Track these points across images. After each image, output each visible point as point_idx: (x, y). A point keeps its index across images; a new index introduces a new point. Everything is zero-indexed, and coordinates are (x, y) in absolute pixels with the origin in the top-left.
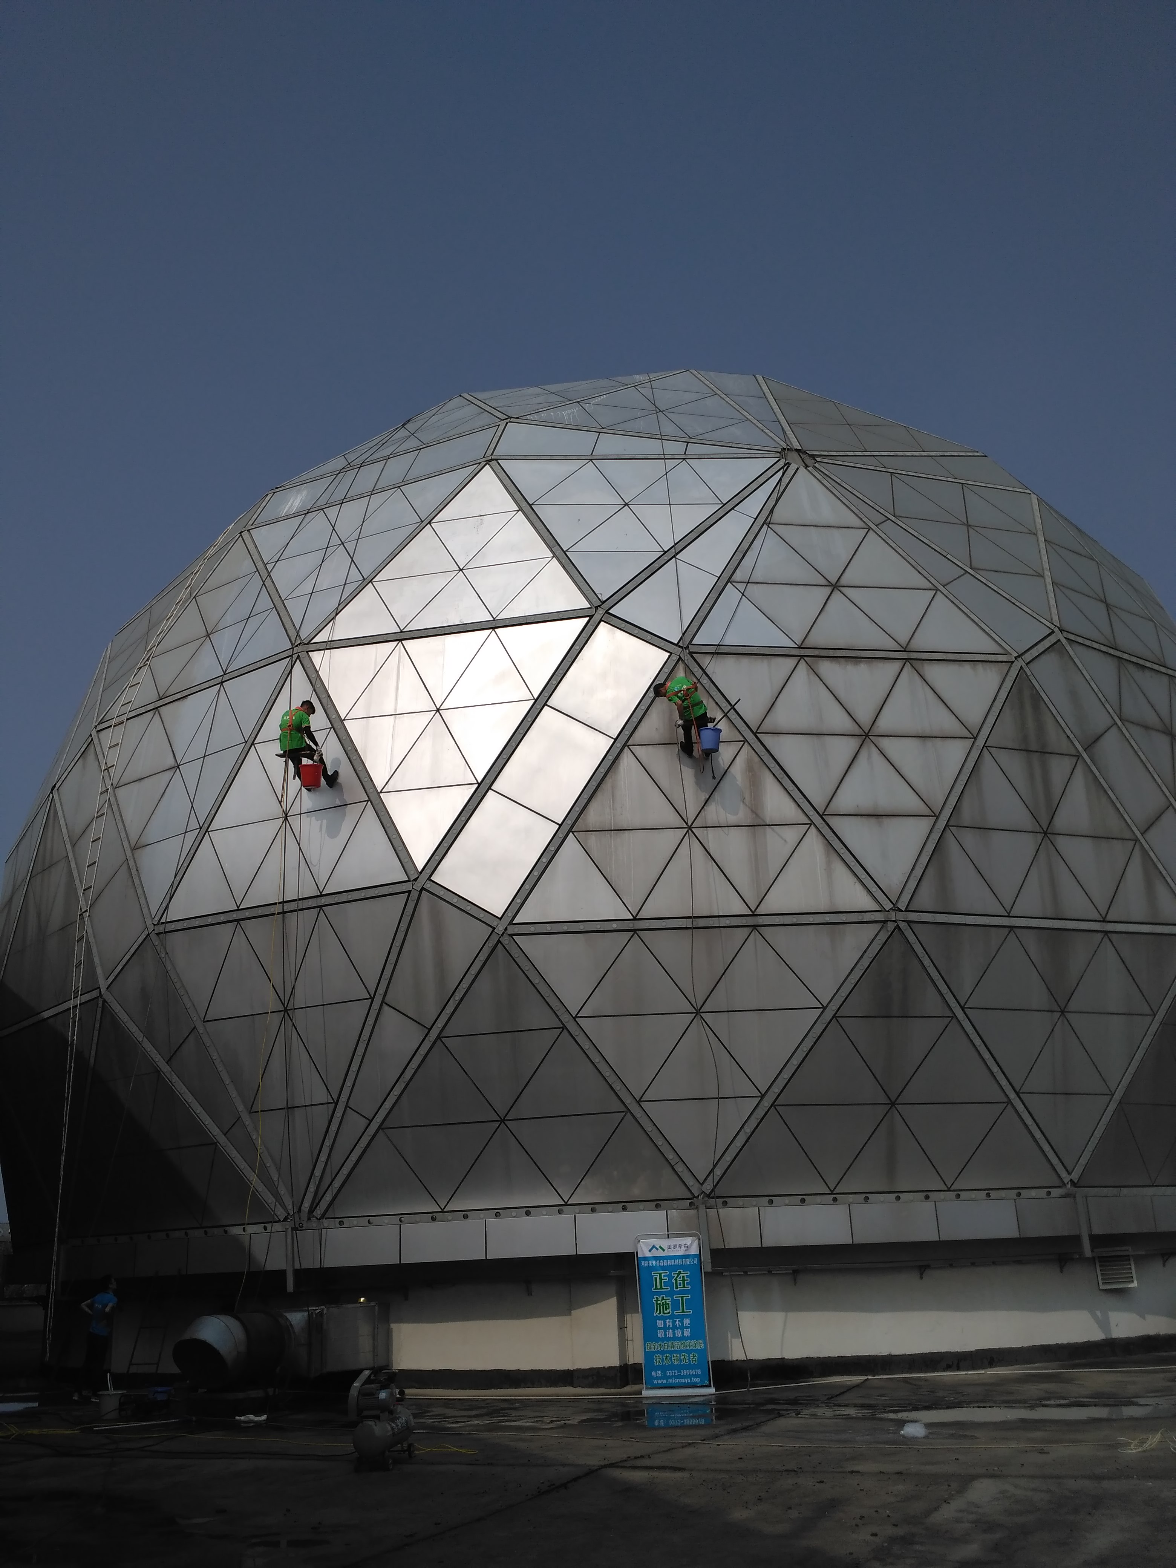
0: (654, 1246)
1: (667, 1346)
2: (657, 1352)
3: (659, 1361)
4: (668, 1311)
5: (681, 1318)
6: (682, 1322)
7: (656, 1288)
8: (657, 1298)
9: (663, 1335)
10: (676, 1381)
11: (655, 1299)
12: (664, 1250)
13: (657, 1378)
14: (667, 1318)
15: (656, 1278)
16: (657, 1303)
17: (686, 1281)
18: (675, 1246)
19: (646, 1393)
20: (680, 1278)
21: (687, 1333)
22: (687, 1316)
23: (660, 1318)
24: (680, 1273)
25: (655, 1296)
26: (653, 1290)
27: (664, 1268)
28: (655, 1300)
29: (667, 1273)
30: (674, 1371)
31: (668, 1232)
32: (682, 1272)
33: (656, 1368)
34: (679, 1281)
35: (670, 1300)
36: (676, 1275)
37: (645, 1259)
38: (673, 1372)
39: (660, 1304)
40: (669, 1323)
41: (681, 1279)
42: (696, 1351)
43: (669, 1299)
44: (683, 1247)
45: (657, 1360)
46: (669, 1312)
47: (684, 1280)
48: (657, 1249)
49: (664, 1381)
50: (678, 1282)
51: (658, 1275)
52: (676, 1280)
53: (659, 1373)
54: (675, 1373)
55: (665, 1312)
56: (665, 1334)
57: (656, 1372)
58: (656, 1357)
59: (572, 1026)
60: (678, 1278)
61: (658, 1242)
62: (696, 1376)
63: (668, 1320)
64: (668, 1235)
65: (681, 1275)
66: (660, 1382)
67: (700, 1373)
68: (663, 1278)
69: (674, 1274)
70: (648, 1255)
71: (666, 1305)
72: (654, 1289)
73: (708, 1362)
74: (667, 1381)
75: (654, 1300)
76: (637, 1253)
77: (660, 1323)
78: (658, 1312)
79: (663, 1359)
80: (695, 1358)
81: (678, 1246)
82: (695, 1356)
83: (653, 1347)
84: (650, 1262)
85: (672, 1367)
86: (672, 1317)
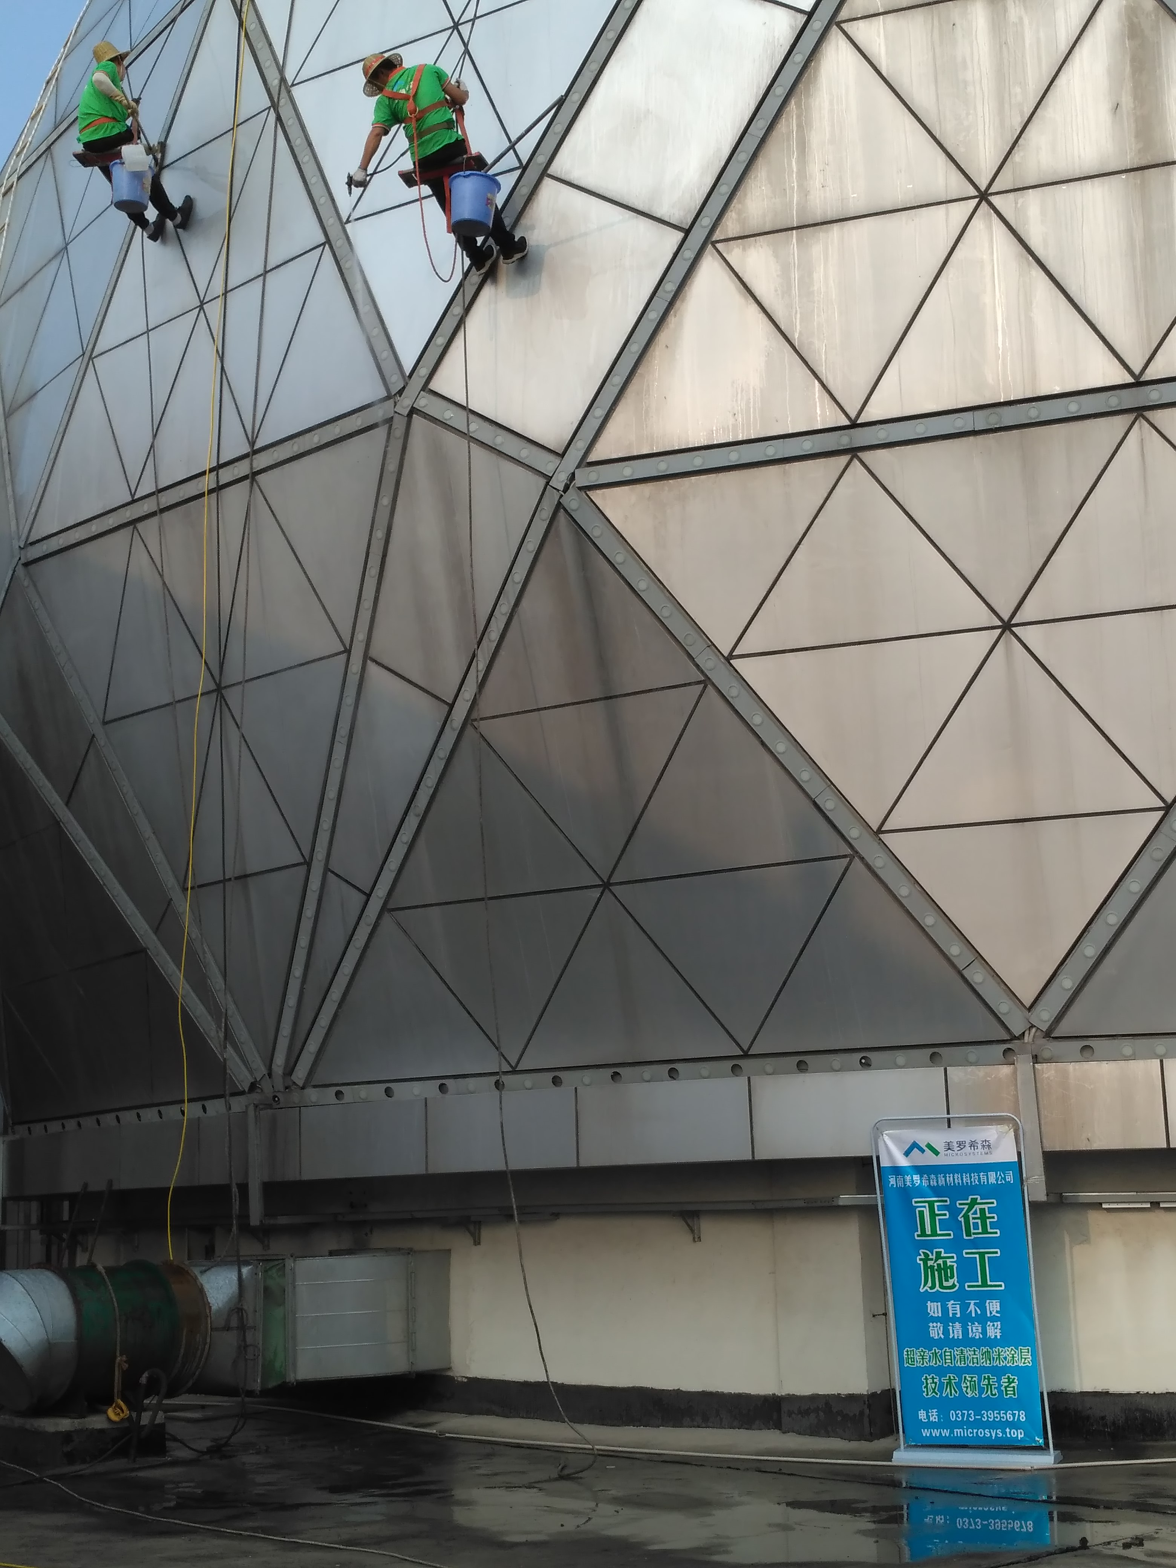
0: (915, 1145)
1: (951, 1357)
2: (929, 1370)
3: (934, 1389)
4: (950, 1283)
5: (982, 1298)
6: (982, 1306)
7: (923, 1234)
8: (926, 1255)
9: (941, 1332)
10: (969, 1433)
11: (923, 1257)
12: (936, 1153)
13: (930, 1425)
14: (949, 1297)
15: (921, 1213)
16: (925, 1264)
17: (988, 1221)
18: (961, 1145)
19: (903, 1457)
20: (975, 1213)
21: (994, 1331)
22: (992, 1295)
23: (935, 1297)
24: (974, 1202)
25: (921, 1251)
26: (916, 1238)
27: (937, 1191)
28: (920, 1260)
29: (946, 1201)
30: (966, 1412)
31: (948, 1113)
32: (979, 1201)
33: (928, 1405)
34: (974, 1218)
35: (955, 1259)
36: (966, 1207)
37: (897, 1171)
38: (963, 1415)
39: (932, 1267)
40: (954, 1308)
41: (978, 1215)
42: (1017, 1370)
43: (953, 1257)
44: (980, 1147)
45: (929, 1386)
46: (954, 1286)
47: (983, 1218)
48: (923, 1151)
49: (946, 1433)
50: (972, 1221)
51: (927, 1205)
52: (966, 1217)
53: (934, 1416)
54: (969, 1415)
55: (945, 1284)
56: (946, 1332)
57: (927, 1413)
58: (926, 1379)
59: (720, 676)
60: (970, 1214)
61: (923, 1137)
62: (1015, 1425)
63: (952, 1302)
64: (949, 1120)
65: (977, 1207)
66: (936, 1433)
67: (1023, 1418)
68: (937, 1212)
69: (960, 1204)
70: (903, 1162)
71: (944, 1271)
72: (918, 1236)
73: (1042, 1394)
74: (952, 1432)
75: (918, 1258)
76: (878, 1158)
77: (934, 1309)
78: (930, 1284)
79: (941, 1384)
80: (1013, 1385)
81: (967, 1145)
82: (1013, 1382)
83: (918, 1358)
84: (908, 1178)
85: (962, 1403)
86: (962, 1297)
